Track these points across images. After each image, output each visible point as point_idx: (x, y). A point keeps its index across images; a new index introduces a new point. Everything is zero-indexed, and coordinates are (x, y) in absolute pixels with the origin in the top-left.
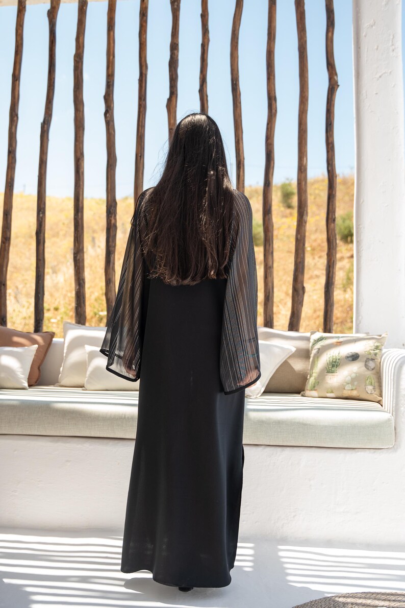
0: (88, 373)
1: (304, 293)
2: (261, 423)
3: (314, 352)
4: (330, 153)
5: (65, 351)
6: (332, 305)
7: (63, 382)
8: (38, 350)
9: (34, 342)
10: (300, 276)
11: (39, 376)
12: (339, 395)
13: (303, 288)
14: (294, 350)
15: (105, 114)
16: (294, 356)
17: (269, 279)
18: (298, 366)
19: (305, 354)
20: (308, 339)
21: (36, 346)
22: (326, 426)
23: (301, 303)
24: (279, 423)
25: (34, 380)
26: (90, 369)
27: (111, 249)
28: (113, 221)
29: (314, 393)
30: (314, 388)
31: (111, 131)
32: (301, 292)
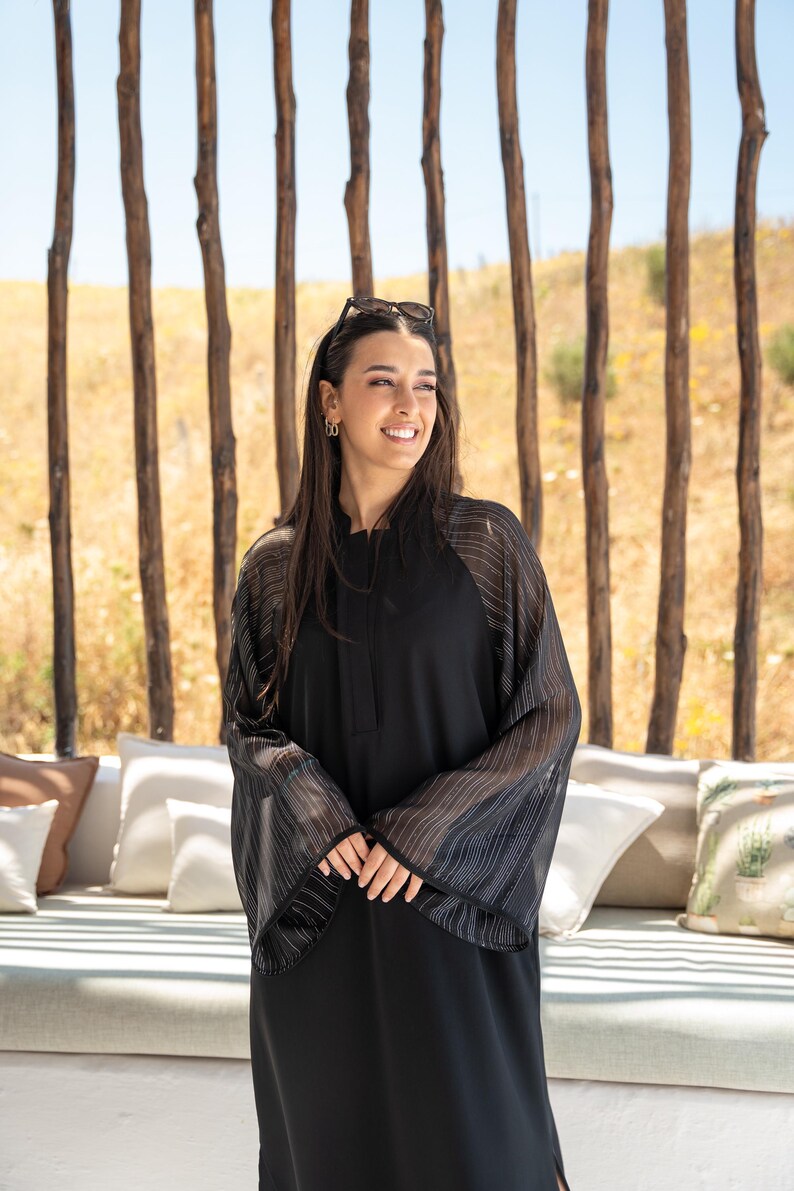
0: (176, 870)
1: (683, 649)
2: (579, 1029)
3: (708, 820)
4: (746, 306)
5: (124, 807)
6: (753, 678)
7: (123, 882)
8: (59, 812)
9: (49, 790)
10: (674, 612)
11: (66, 867)
12: (771, 930)
13: (683, 638)
14: (658, 810)
15: (200, 224)
16: (660, 825)
17: (601, 617)
18: (670, 848)
19: (685, 821)
20: (692, 781)
21: (53, 804)
22: (735, 1043)
23: (678, 674)
24: (621, 1030)
25: (54, 879)
26: (181, 862)
27: (227, 551)
28: (227, 485)
29: (709, 924)
30: (707, 912)
31: (215, 265)
32: (677, 648)
